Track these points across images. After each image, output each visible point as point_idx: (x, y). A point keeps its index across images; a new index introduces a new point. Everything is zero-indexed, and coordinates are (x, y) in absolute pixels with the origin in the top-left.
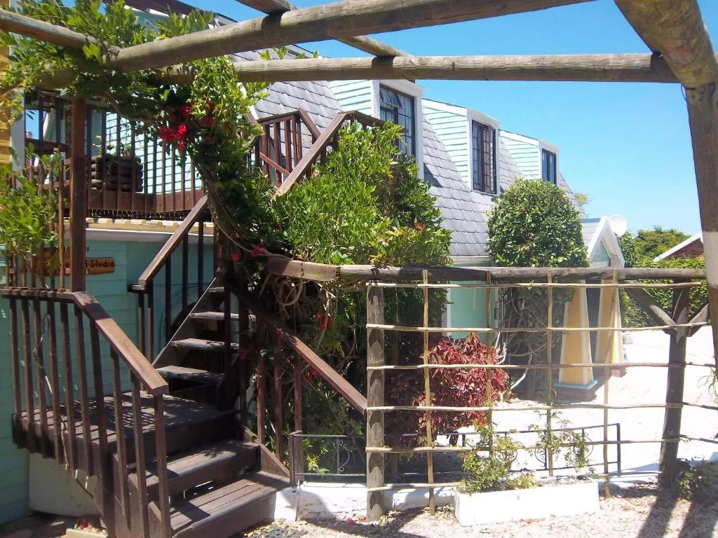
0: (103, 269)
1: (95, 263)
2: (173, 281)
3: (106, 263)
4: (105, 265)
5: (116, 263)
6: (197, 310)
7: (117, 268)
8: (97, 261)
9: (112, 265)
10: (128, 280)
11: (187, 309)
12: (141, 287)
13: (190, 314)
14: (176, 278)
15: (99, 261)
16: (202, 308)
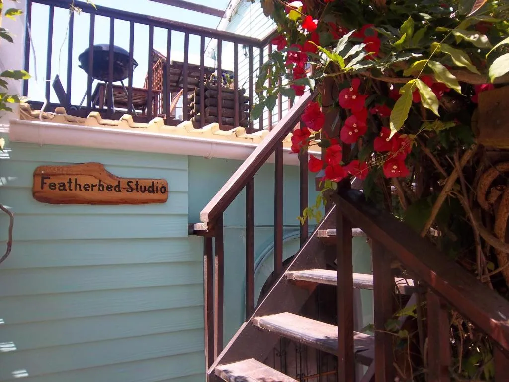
0: (147, 196)
1: (133, 185)
2: (257, 221)
3: (152, 186)
4: (151, 189)
5: (170, 188)
6: (297, 267)
7: (171, 197)
8: (137, 184)
9: (164, 190)
10: (189, 216)
11: (281, 265)
12: (202, 226)
13: (287, 272)
14: (264, 215)
15: (141, 183)
16: (306, 263)
